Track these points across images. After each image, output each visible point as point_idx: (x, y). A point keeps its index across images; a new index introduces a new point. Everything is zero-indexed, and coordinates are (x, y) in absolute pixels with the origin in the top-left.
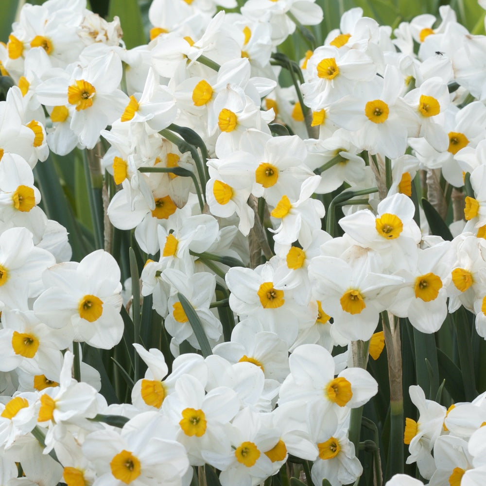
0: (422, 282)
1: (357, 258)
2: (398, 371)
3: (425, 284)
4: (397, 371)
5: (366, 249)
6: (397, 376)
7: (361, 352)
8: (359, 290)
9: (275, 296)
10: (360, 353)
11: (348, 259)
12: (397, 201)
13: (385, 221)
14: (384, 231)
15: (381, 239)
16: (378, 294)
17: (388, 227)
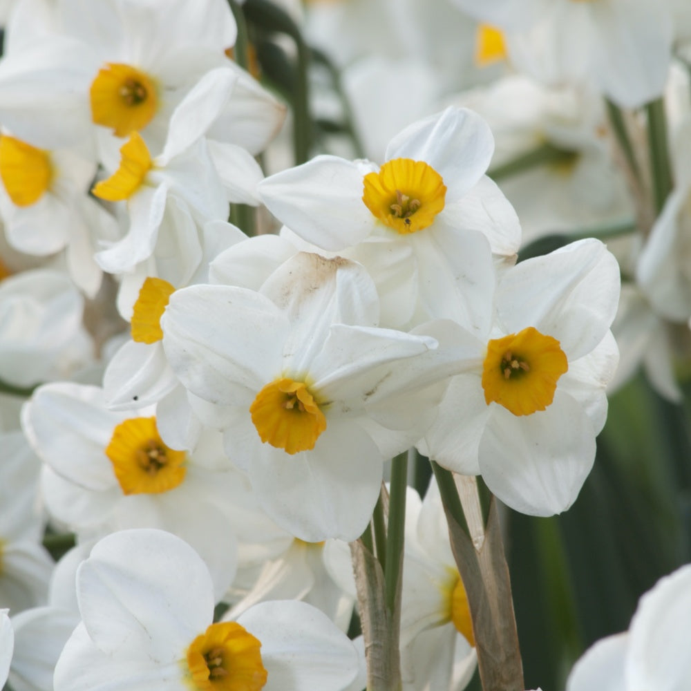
0: (509, 358)
1: (311, 290)
2: (508, 660)
3: (515, 364)
4: (502, 657)
5: (332, 260)
6: (505, 677)
7: (379, 595)
8: (307, 380)
9: (162, 459)
10: (374, 600)
11: (283, 296)
12: (444, 128)
13: (396, 182)
14: (393, 212)
15: (383, 235)
16: (369, 394)
17: (405, 198)
